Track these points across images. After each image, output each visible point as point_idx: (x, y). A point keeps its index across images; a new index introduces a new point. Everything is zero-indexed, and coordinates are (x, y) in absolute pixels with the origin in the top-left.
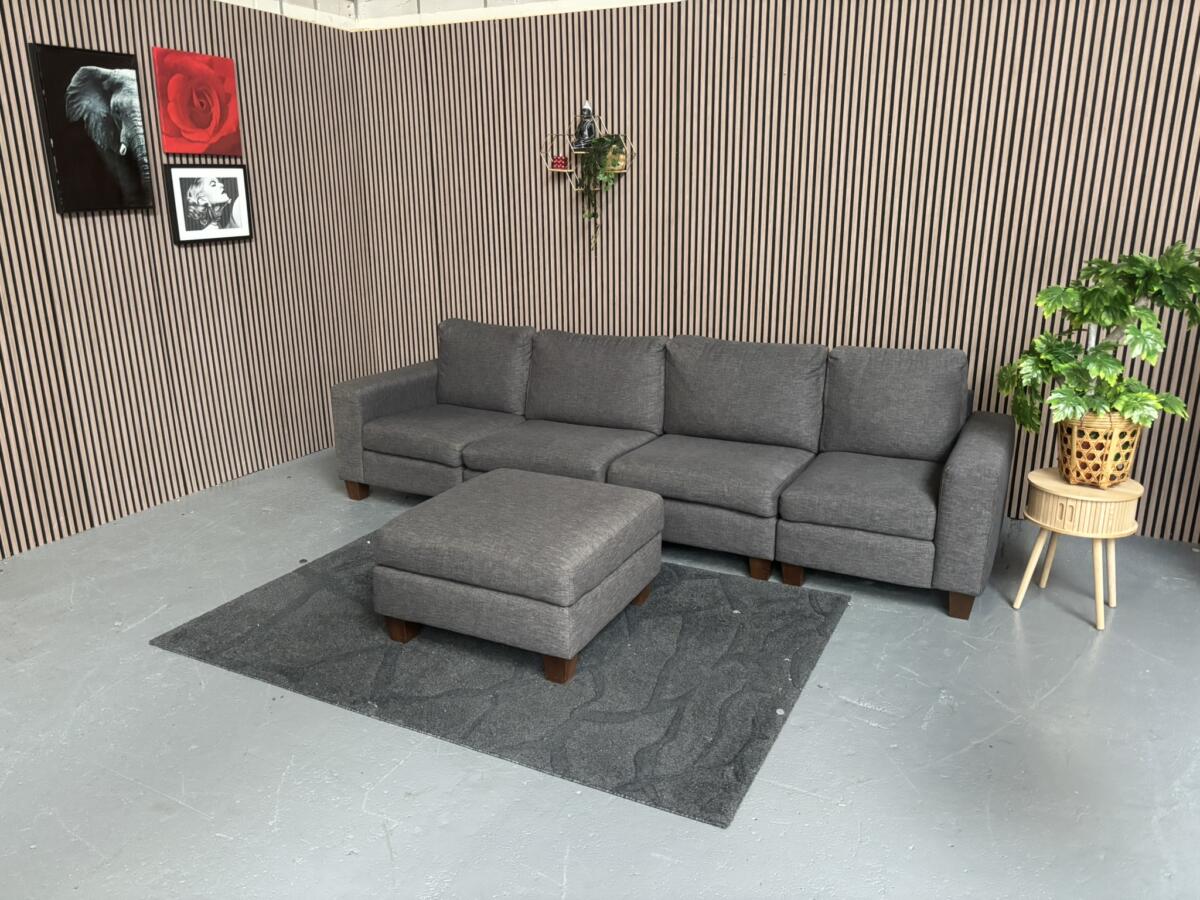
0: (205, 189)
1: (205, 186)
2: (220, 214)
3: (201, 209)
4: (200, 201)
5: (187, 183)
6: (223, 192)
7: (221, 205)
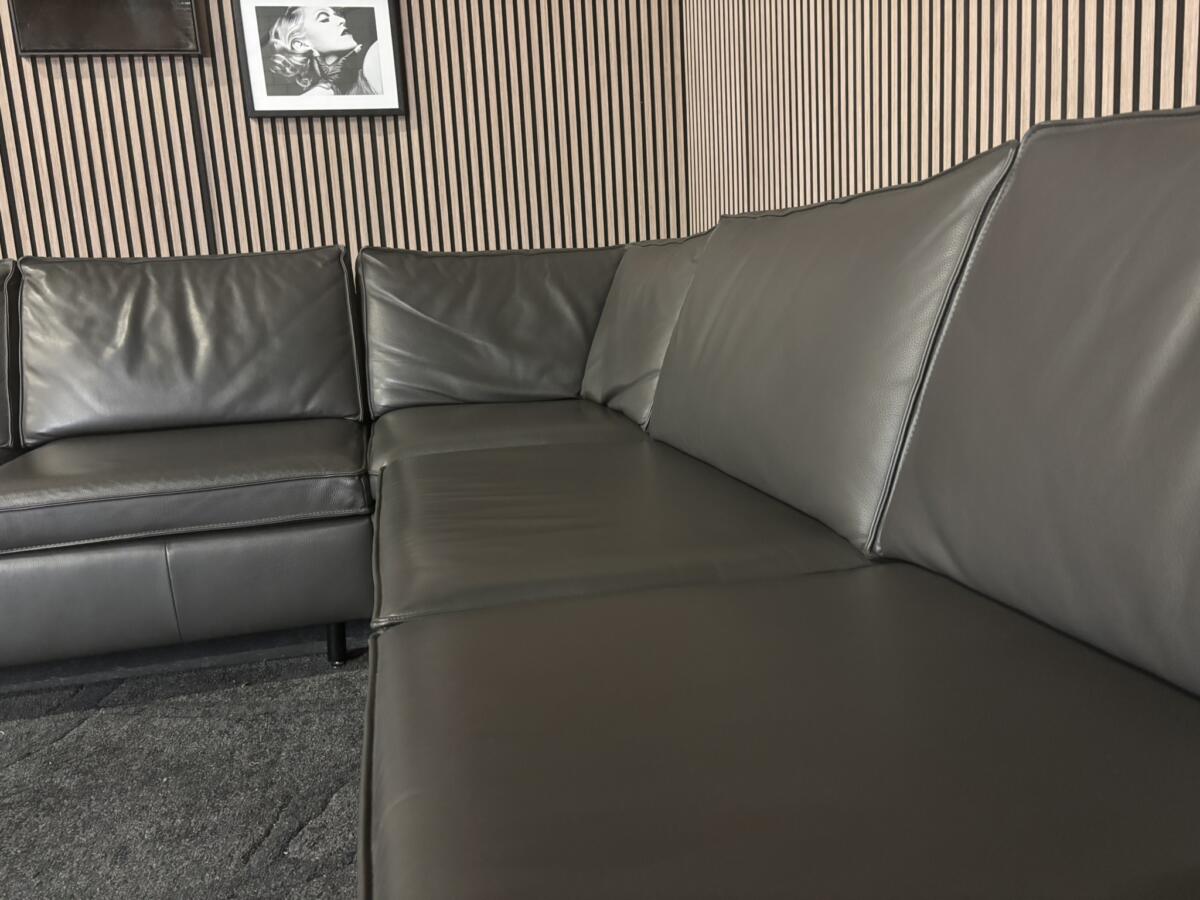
0: (305, 25)
1: (308, 22)
2: (339, 71)
3: (297, 60)
4: (296, 46)
5: (269, 17)
6: (343, 34)
7: (339, 54)
